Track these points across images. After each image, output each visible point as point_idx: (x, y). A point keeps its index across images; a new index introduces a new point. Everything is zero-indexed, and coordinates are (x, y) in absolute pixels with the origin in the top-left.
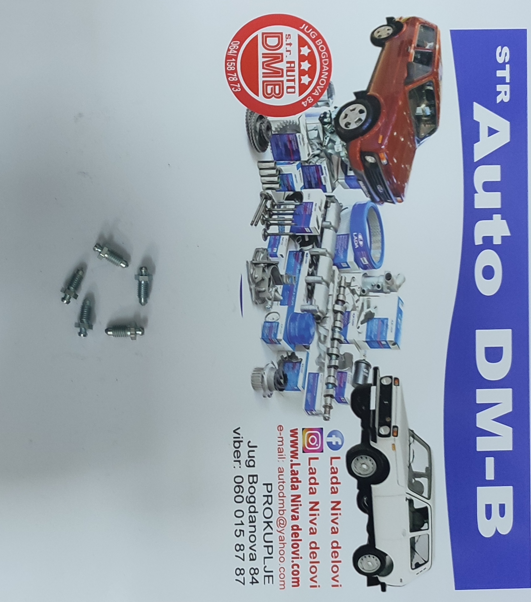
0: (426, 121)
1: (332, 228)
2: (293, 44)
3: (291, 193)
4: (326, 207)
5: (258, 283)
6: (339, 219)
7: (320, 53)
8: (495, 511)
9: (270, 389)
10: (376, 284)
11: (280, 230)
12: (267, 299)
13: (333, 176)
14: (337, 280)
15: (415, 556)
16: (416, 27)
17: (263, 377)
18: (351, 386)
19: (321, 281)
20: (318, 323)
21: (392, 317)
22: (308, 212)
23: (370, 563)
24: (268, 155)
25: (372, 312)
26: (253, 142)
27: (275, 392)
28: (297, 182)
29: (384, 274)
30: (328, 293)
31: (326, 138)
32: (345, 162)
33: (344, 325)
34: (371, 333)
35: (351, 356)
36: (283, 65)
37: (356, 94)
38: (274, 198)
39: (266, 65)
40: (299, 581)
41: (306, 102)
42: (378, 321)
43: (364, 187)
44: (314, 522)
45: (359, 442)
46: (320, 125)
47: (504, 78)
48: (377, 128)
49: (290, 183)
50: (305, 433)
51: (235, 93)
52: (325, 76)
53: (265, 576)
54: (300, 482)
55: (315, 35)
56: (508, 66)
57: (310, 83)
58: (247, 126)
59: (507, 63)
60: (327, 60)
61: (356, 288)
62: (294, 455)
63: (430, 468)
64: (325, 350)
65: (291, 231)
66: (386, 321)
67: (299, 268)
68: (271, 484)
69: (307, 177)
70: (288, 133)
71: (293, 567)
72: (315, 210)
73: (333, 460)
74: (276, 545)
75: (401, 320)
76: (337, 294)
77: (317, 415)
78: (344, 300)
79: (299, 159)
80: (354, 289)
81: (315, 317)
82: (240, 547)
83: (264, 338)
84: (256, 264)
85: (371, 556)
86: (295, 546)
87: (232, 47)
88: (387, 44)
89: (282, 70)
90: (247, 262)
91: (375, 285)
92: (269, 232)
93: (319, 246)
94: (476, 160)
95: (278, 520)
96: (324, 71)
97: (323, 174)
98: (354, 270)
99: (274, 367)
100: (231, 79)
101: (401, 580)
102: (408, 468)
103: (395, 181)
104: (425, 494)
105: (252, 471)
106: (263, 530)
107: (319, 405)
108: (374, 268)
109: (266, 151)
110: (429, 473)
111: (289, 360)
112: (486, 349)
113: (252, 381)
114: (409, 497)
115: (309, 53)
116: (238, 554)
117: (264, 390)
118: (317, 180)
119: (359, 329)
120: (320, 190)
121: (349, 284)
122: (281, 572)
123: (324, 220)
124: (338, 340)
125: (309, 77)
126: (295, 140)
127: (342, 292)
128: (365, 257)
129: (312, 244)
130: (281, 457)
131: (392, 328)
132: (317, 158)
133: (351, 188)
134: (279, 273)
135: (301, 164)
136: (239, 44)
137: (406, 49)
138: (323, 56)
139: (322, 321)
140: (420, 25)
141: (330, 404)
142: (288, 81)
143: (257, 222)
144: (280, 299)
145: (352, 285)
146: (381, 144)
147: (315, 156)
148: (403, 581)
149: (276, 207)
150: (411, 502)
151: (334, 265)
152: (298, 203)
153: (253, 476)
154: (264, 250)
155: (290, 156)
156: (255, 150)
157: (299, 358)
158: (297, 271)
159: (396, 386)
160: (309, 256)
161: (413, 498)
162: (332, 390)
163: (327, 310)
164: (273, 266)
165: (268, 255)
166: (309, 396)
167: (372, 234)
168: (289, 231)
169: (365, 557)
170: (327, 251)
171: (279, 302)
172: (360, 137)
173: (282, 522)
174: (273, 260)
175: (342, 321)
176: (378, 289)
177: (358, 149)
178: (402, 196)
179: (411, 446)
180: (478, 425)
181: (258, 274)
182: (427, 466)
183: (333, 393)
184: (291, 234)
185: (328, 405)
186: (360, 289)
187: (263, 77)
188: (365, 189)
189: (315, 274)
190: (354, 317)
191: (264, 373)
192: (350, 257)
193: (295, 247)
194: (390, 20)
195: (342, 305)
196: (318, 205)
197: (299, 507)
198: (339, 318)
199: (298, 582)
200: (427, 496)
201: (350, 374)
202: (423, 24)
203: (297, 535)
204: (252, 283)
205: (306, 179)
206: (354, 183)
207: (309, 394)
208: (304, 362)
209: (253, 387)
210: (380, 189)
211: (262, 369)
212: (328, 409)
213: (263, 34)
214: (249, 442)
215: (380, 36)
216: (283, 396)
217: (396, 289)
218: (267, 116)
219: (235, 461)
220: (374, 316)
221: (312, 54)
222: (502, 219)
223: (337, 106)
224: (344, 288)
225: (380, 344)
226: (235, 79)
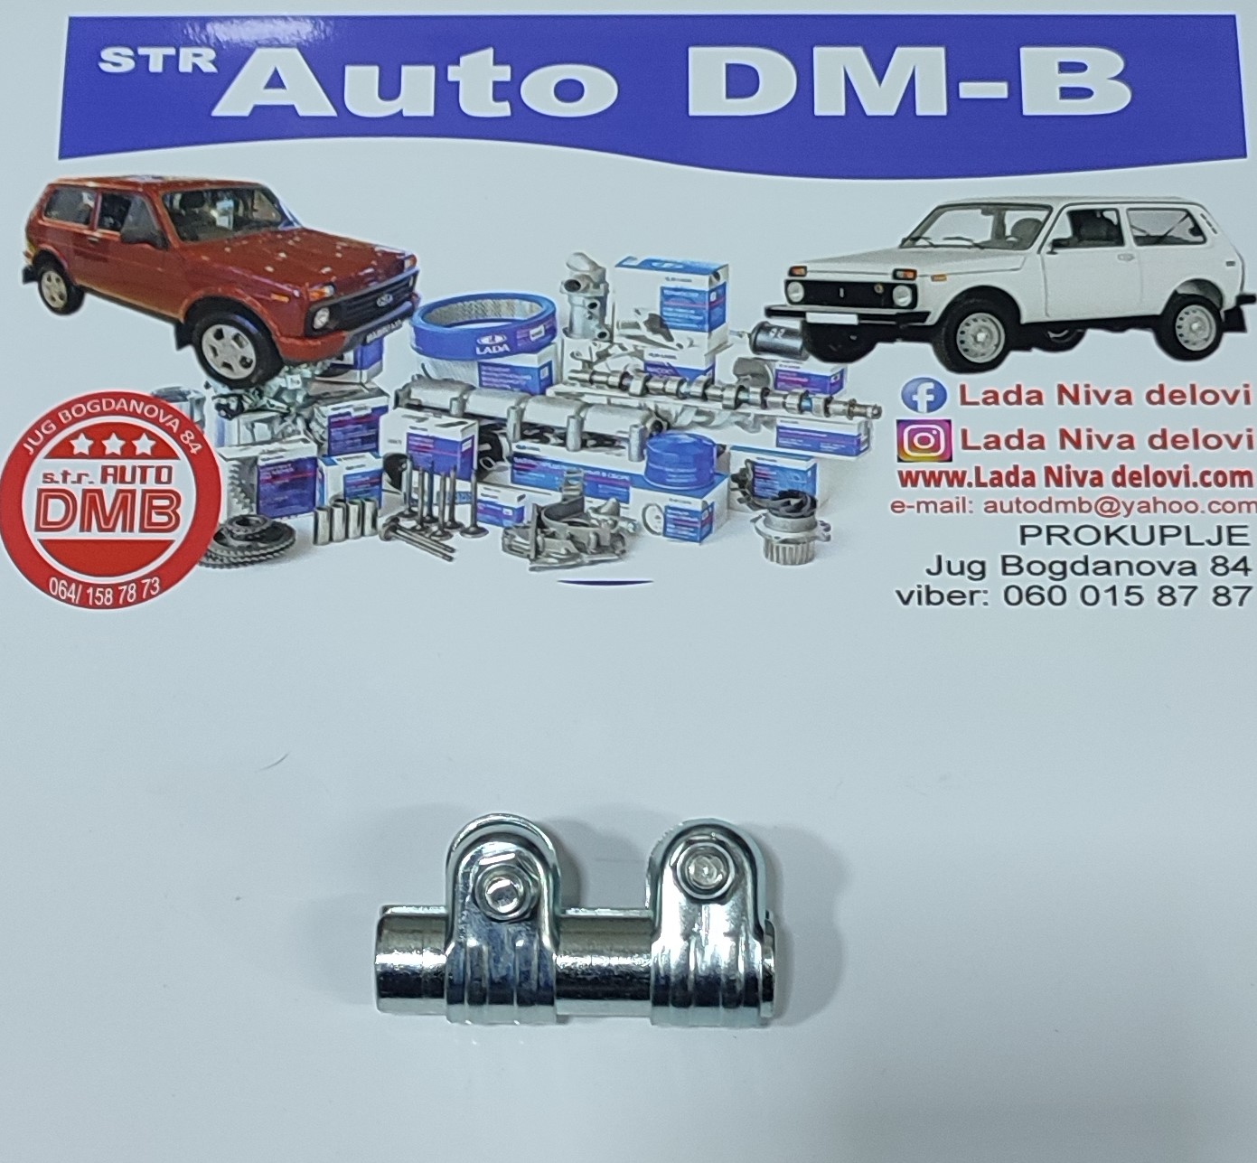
0: (246, 208)
1: (465, 397)
2: (66, 469)
3: (386, 477)
4: (420, 407)
5: (578, 549)
6: (447, 383)
7: (89, 416)
8: (1073, 80)
9: (813, 526)
10: (585, 311)
11: (465, 500)
12: (613, 531)
13: (353, 393)
14: (578, 389)
15: (1177, 236)
16: (47, 224)
17: (785, 541)
18: (805, 362)
19: (578, 421)
20: (669, 427)
21: (660, 279)
22: (429, 443)
23: (1195, 326)
24: (301, 523)
25: (646, 318)
26: (271, 553)
27: (818, 517)
28: (363, 466)
29: (566, 295)
30: (603, 405)
31: (272, 406)
32: (325, 368)
33: (673, 375)
34: (691, 321)
35: (741, 361)
36: (110, 490)
37: (181, 344)
38: (394, 513)
39: (107, 522)
40: (1239, 473)
41: (191, 445)
42: (668, 306)
43: (380, 332)
44: (1104, 439)
45: (927, 348)
46: (244, 418)
47: (166, 58)
48: (256, 306)
49: (363, 479)
50: (909, 456)
51: (164, 588)
52: (139, 405)
53: (1230, 543)
54: (1016, 468)
55: (48, 424)
56: (142, 51)
57: (151, 436)
58: (237, 565)
59: (135, 51)
60: (104, 401)
61: (595, 350)
62: (957, 479)
63: (984, 207)
64: (729, 412)
65: (468, 479)
66: (666, 292)
67: (549, 465)
68: (1023, 528)
69: (353, 445)
70: (255, 482)
71: (1208, 485)
72: (425, 430)
73: (968, 399)
74: (1159, 518)
75: (666, 262)
76: (606, 387)
77: (868, 432)
78: (619, 375)
79: (314, 460)
80: (598, 354)
81: (654, 433)
82: (1166, 595)
83: (698, 539)
84: (538, 552)
85: (1179, 323)
86: (1160, 479)
87: (63, 593)
88: (79, 282)
89: (119, 491)
90: (532, 569)
91: (590, 312)
92: (467, 523)
93: (501, 423)
94: (332, 112)
95: (1102, 513)
96: (129, 407)
97: (349, 414)
98: (556, 354)
99: (764, 517)
100: (132, 595)
101: (1231, 264)
102: (986, 250)
103: (369, 270)
104: (1041, 215)
105: (994, 567)
106: (1126, 547)
107: (850, 427)
108: (553, 314)
109: (292, 526)
110: (997, 209)
111: (748, 488)
112: (731, 94)
113: (793, 563)
114: (1047, 248)
115: (88, 437)
116: (1181, 600)
117: (815, 538)
118: (360, 426)
119: (683, 344)
120: (383, 419)
121: (587, 365)
122: (1219, 511)
123: (446, 412)
124: (706, 386)
125: (138, 438)
126: (272, 468)
127: (603, 378)
128: (528, 333)
129: (496, 435)
130: (963, 505)
131: (683, 280)
132: (313, 425)
133: (380, 358)
134: (559, 504)
135: (324, 456)
136: (57, 578)
137: (91, 245)
138: (95, 409)
139: (665, 420)
140: (45, 218)
141: (845, 404)
142: (143, 480)
143: (446, 547)
144: (614, 503)
145: (588, 358)
146: (291, 296)
147: (309, 429)
148: (1232, 260)
149: (415, 509)
150: (1058, 244)
151: (543, 393)
152: (409, 464)
153: (1005, 565)
154: (507, 534)
155: (305, 478)
156: (292, 548)
157: (744, 466)
158: (556, 467)
159: (806, 272)
160: (522, 443)
161: (1050, 239)
162: (814, 401)
163: (640, 408)
164: (543, 517)
165: (517, 527)
166: (827, 447)
167: (481, 318)
168: (468, 484)
169: (1181, 335)
170: (513, 408)
171: (622, 505)
172: (274, 337)
173: (1107, 507)
174: (529, 515)
175: (663, 379)
176: (598, 306)
177: (298, 342)
178: (402, 257)
179: (935, 243)
180: (891, 111)
181: (560, 547)
182: (979, 211)
183: (818, 398)
184: (473, 478)
185: (846, 408)
186: (597, 342)
187: (131, 530)
188: (385, 329)
189: (562, 431)
190: (657, 355)
191: (777, 538)
192: (529, 360)
193: (503, 470)
194: (30, 275)
195: (632, 378)
196: (413, 423)
197: (1072, 469)
198: (660, 385)
199: (1241, 474)
200: (1045, 213)
201: (781, 363)
202: (43, 213)
203: (1135, 476)
204: (579, 560)
205: (359, 447)
206: (371, 351)
207: (823, 446)
208: (753, 457)
209: (806, 562)
210: (385, 300)
211: (768, 542)
212: (857, 410)
213: (38, 529)
214: (929, 572)
215: (61, 297)
216: (827, 500)
217: (600, 271)
218: (218, 525)
219: (972, 602)
220: (655, 315)
221: (88, 432)
222: (457, 63)
223: (203, 383)
224: (594, 373)
225: (717, 303)
226: (132, 588)
